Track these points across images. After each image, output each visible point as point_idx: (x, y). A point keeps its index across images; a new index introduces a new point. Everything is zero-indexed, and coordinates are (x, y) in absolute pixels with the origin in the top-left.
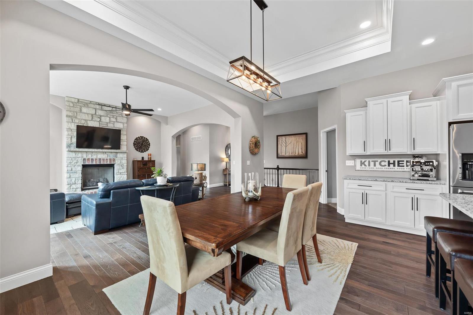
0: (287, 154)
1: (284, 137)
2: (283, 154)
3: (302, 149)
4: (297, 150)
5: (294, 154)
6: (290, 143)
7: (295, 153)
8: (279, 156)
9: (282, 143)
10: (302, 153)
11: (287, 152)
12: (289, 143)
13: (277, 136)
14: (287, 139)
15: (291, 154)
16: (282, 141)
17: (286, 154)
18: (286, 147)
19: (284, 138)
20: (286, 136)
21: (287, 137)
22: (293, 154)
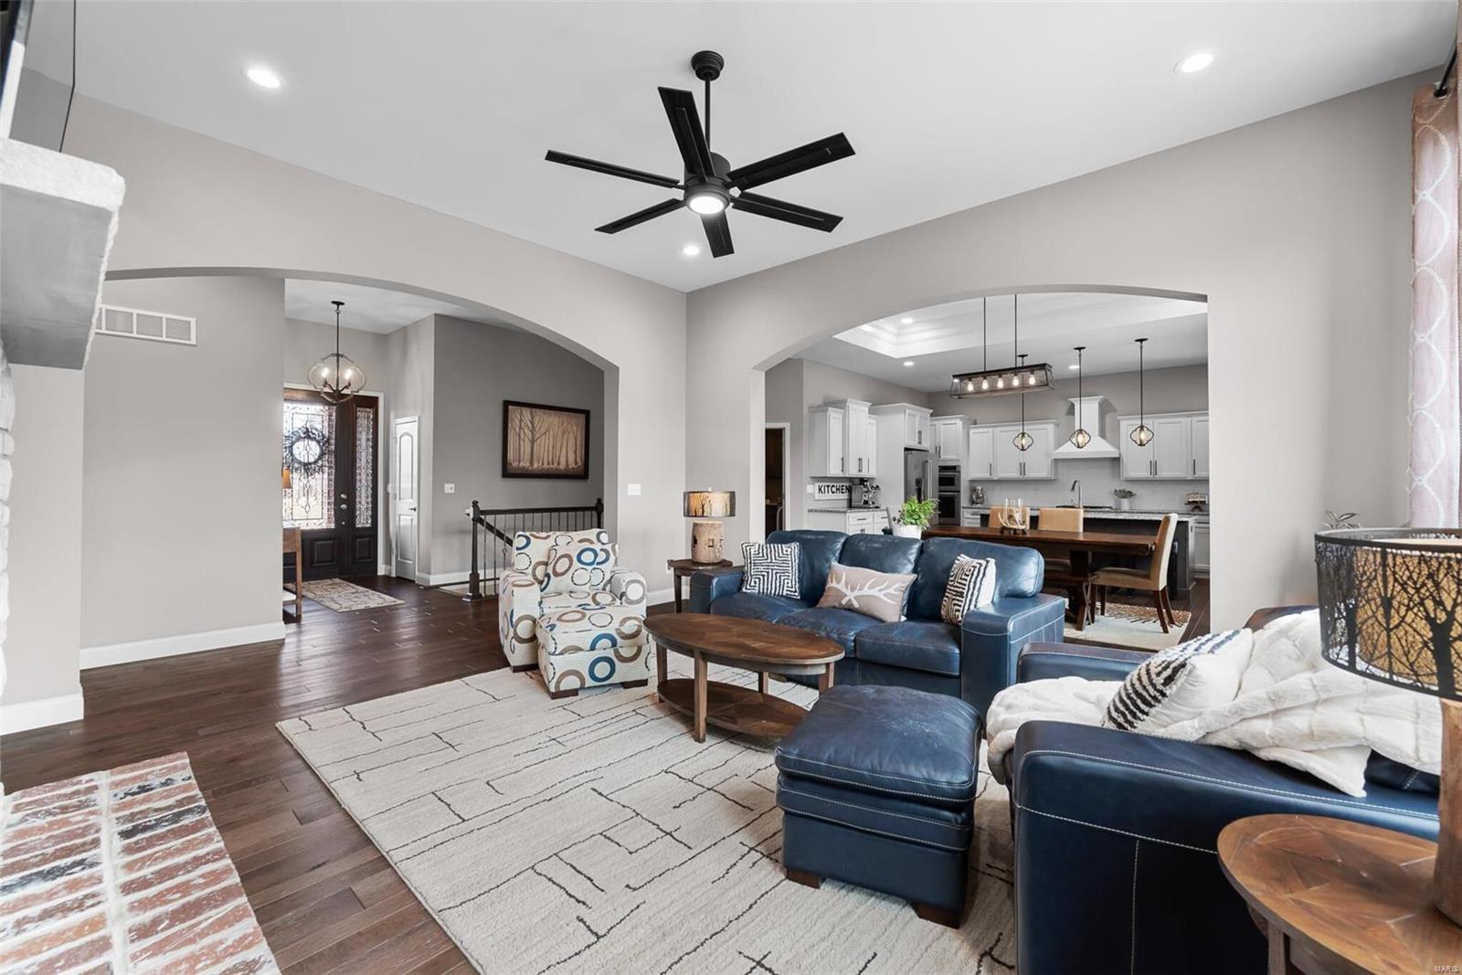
0: (535, 466)
1: (528, 409)
2: (525, 464)
3: (576, 453)
4: (563, 454)
5: (556, 464)
6: (545, 433)
7: (559, 464)
8: (510, 470)
9: (520, 428)
10: (576, 464)
11: (535, 458)
12: (543, 430)
13: (507, 404)
14: (537, 418)
15: (546, 466)
16: (521, 421)
17: (532, 464)
18: (533, 442)
19: (527, 412)
20: (533, 410)
21: (539, 413)
22: (551, 466)
